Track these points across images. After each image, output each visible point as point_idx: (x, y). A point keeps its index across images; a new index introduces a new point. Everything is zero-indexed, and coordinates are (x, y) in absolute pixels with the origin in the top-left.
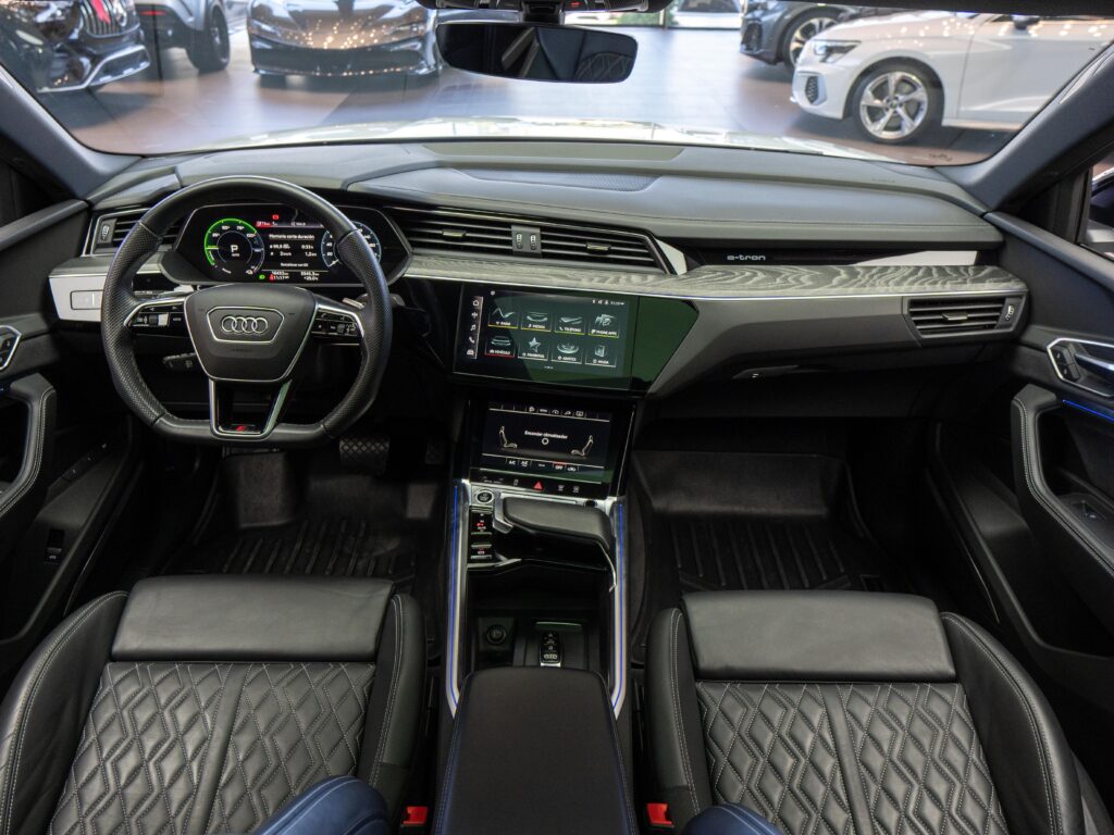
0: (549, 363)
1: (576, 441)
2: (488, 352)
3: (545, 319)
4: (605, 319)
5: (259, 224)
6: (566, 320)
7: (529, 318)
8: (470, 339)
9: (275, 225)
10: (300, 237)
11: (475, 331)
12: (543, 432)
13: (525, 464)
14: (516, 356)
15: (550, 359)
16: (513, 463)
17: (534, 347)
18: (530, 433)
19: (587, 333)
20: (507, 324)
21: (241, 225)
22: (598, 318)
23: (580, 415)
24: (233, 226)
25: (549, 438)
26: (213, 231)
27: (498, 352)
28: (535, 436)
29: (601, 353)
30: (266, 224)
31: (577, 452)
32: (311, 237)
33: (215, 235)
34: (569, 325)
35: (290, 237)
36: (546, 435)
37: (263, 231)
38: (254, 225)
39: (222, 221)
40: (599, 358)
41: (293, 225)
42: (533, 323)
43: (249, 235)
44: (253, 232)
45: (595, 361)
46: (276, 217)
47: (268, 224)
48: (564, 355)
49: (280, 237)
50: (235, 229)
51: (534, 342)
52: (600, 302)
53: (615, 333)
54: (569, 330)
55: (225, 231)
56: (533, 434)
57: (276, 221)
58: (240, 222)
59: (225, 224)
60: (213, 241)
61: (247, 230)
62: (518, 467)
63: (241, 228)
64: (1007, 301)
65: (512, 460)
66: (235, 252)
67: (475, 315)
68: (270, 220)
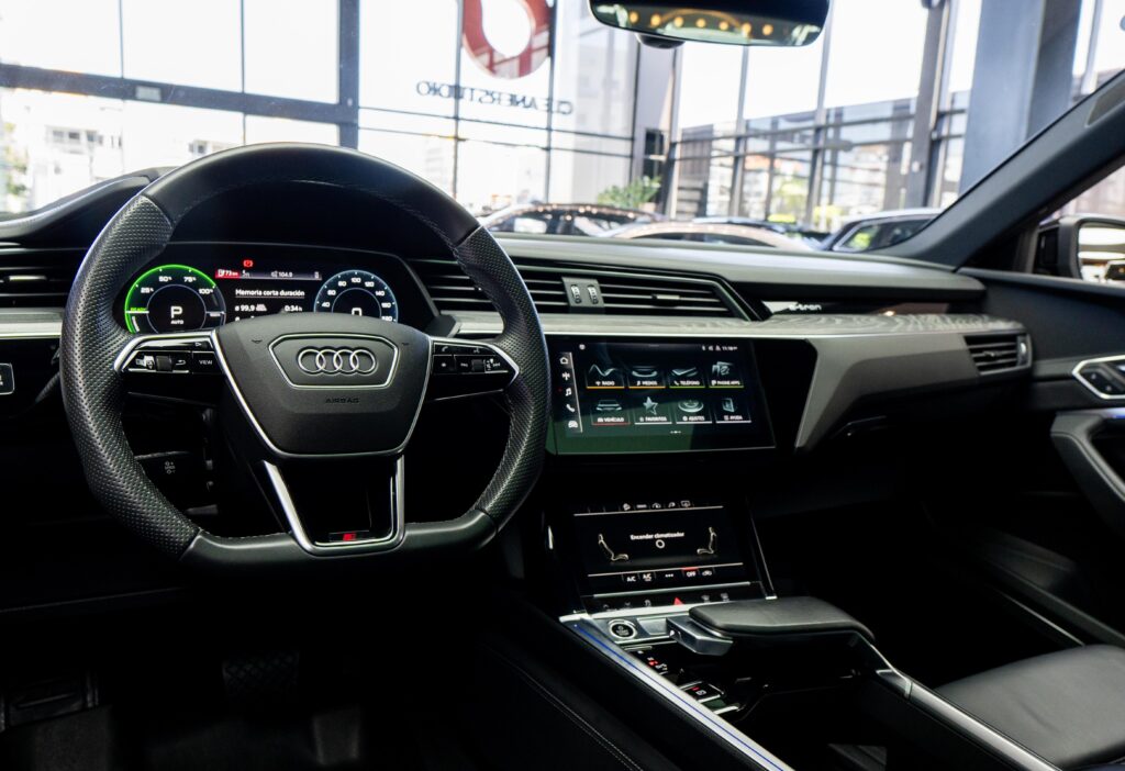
0: (675, 427)
1: (696, 538)
2: (596, 421)
3: (655, 374)
4: (721, 367)
5: (221, 273)
6: (679, 373)
7: (635, 373)
8: (568, 406)
9: (246, 275)
10: (283, 293)
11: (573, 396)
12: (654, 533)
13: (647, 578)
14: (633, 423)
15: (674, 422)
16: (632, 579)
17: (651, 408)
18: (637, 537)
19: (707, 386)
20: (610, 384)
21: (192, 274)
22: (714, 367)
23: (686, 506)
24: (178, 276)
25: (662, 539)
26: (143, 284)
27: (607, 420)
28: (645, 540)
29: (729, 407)
30: (232, 274)
31: (704, 550)
32: (300, 294)
33: (145, 290)
34: (684, 378)
35: (268, 293)
36: (657, 536)
37: (227, 286)
38: (213, 275)
39: (160, 269)
40: (730, 414)
41: (274, 275)
42: (642, 379)
43: (203, 291)
44: (209, 286)
45: (726, 417)
46: (248, 263)
47: (235, 274)
48: (689, 415)
49: (253, 293)
50: (182, 281)
51: (649, 403)
52: (711, 348)
53: (737, 382)
54: (686, 384)
55: (164, 283)
56: (641, 537)
57: (248, 270)
58: (190, 269)
59: (165, 273)
60: (139, 300)
61: (201, 283)
62: (640, 584)
63: (190, 279)
64: (1019, 338)
65: (630, 575)
66: (177, 317)
67: (566, 376)
68: (239, 268)
